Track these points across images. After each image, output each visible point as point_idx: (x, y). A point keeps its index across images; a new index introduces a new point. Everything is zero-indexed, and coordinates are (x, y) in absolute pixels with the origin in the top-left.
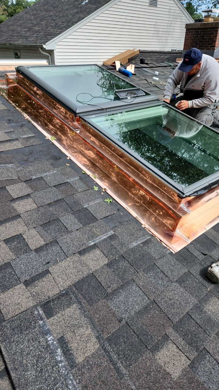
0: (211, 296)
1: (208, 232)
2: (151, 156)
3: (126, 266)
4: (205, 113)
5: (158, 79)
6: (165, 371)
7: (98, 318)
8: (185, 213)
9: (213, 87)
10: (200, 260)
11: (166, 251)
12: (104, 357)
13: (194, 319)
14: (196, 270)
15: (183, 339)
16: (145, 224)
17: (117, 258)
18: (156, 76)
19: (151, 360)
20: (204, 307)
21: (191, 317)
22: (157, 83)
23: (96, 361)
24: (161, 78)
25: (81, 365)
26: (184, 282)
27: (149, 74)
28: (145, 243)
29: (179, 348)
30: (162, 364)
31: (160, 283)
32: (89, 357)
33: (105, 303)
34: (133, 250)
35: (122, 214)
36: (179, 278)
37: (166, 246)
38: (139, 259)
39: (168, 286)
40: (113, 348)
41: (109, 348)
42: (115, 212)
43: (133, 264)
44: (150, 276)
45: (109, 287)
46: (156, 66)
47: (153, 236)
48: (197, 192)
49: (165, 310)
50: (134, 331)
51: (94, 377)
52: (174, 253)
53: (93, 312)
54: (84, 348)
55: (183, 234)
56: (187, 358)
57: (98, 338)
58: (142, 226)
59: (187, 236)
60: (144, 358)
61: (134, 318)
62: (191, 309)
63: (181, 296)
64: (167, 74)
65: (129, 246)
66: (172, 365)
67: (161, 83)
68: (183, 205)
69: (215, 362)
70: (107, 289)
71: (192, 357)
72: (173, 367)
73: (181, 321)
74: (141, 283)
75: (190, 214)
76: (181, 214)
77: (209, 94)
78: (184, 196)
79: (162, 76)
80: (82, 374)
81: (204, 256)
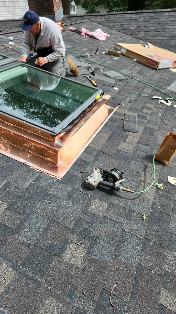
0: (92, 199)
1: (81, 156)
2: (34, 111)
3: (25, 203)
4: (58, 66)
5: (13, 43)
6: (71, 264)
7: (10, 252)
8: (59, 147)
9: (58, 42)
10: (79, 177)
11: (54, 180)
12: (21, 278)
13: (84, 219)
14: (78, 185)
15: (79, 237)
16: (32, 165)
17: (15, 200)
18: (11, 41)
19: (59, 262)
20: (89, 209)
21: (82, 219)
22: (13, 47)
23: (16, 284)
24: (16, 43)
25: (4, 294)
26: (71, 197)
27: (5, 40)
28: (37, 180)
29: (77, 244)
30: (68, 261)
31: (54, 205)
32: (9, 285)
33: (12, 238)
34: (27, 189)
35: (11, 164)
36: (68, 196)
37: (53, 176)
38: (34, 194)
39: (61, 205)
40: (28, 269)
41: (24, 270)
42: (4, 164)
43: (29, 199)
44: (46, 203)
45: (13, 225)
46: (9, 33)
47: (41, 172)
48: (64, 129)
49: (62, 223)
50: (42, 248)
51: (17, 296)
52: (60, 179)
53: (5, 249)
54: (3, 280)
55: (63, 163)
56: (84, 248)
57: (13, 267)
58: (31, 167)
59: (67, 163)
60: (54, 263)
61: (39, 239)
62: (80, 214)
63: (71, 208)
64: (21, 38)
65: (23, 187)
66: (75, 258)
67: (17, 47)
68: (57, 142)
69: (103, 241)
70: (12, 227)
71: (87, 246)
72: (76, 259)
73: (75, 225)
74: (40, 211)
75: (64, 147)
76: (57, 148)
77: (57, 48)
78: (56, 134)
79: (16, 41)
80: (6, 300)
81: (81, 174)
